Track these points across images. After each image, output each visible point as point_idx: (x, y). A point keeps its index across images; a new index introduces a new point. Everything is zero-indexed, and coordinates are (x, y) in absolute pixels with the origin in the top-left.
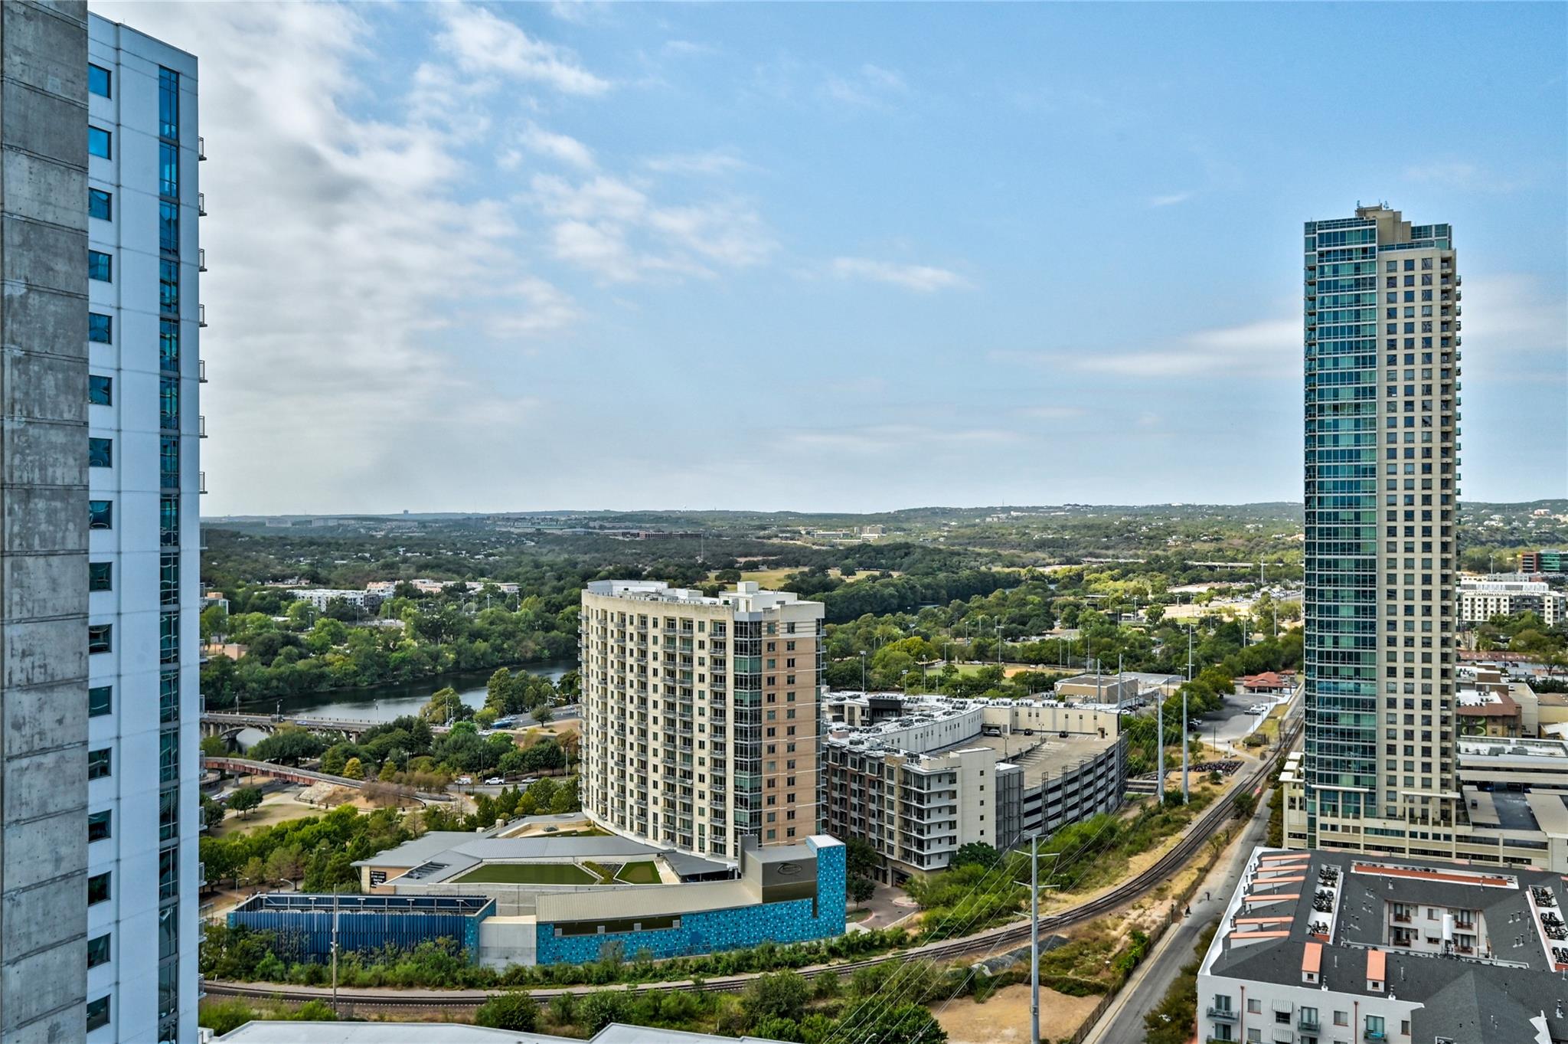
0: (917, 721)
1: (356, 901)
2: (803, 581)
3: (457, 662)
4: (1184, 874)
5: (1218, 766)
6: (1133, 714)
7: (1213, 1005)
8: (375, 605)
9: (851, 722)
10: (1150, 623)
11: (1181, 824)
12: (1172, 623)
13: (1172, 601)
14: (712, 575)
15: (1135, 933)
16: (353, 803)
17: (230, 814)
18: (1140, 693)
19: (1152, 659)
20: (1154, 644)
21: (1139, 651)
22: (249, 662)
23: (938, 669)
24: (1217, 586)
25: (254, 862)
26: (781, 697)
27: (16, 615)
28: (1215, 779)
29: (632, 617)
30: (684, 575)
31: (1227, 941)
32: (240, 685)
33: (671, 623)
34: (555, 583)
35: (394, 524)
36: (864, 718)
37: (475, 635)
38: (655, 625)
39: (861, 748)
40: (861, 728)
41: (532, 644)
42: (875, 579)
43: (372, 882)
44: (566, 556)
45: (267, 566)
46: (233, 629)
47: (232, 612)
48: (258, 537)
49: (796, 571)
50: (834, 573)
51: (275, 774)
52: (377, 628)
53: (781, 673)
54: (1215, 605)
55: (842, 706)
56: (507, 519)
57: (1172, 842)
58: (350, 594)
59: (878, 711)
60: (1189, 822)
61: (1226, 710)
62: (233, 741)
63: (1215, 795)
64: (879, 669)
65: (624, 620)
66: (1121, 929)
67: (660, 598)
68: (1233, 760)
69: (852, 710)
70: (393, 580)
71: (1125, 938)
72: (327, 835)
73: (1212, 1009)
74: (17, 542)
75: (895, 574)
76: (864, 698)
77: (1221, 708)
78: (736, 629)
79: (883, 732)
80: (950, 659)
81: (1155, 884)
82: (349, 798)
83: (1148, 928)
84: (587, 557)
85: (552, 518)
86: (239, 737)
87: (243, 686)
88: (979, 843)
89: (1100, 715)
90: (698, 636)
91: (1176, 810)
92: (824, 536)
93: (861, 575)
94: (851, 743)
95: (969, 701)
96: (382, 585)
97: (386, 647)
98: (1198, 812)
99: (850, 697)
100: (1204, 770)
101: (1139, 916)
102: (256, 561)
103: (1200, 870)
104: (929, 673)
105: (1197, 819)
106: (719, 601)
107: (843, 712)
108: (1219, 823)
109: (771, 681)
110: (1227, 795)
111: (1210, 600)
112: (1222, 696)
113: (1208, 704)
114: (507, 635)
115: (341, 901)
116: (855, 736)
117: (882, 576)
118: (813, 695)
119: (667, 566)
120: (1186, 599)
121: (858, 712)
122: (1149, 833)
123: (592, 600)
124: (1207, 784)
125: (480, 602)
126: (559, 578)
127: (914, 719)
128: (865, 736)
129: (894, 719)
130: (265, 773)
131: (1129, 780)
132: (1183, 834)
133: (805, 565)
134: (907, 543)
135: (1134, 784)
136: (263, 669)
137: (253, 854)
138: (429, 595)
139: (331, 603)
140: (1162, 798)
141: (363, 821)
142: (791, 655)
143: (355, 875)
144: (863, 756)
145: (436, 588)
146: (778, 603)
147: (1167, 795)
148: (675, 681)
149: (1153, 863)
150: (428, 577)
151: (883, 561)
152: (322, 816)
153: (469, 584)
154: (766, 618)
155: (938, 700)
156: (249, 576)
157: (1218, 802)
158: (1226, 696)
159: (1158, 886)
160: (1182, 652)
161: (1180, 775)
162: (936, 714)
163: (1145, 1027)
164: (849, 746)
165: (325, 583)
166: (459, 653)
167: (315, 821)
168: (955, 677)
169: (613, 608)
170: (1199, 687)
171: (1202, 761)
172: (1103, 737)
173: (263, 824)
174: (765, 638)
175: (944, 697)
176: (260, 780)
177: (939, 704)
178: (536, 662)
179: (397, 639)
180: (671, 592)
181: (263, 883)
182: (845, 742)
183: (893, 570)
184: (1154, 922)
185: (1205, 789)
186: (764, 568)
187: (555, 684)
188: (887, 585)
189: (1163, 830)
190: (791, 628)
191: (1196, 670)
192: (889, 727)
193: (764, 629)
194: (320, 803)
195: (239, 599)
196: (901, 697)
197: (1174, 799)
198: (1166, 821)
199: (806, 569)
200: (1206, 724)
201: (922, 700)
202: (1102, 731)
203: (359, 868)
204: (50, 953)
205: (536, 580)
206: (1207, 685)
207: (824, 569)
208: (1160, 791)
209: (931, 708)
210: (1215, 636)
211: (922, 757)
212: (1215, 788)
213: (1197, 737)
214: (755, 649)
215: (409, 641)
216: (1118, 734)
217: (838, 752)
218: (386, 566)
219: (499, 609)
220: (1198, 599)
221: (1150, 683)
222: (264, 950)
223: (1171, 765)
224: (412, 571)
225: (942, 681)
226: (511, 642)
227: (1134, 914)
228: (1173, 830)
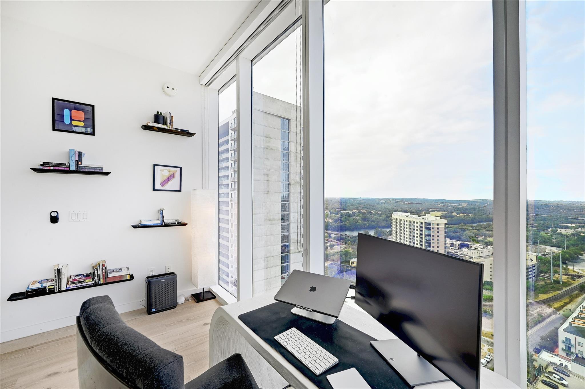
0: (473, 249)
1: (348, 266)
2: (445, 214)
3: (369, 226)
4: (559, 303)
5: (575, 276)
6: (544, 257)
7: (564, 340)
8: (354, 214)
9: (456, 247)
10: (552, 233)
11: (559, 289)
12: (560, 234)
13: (561, 228)
14: (423, 212)
15: (539, 314)
16: (349, 249)
17: (329, 248)
18: (547, 251)
19: (553, 243)
20: (553, 239)
21: (547, 240)
22: (333, 223)
23: (481, 238)
24: (579, 225)
25: (332, 257)
26: (436, 239)
27: (292, 212)
28: (573, 279)
29: (402, 220)
30: (417, 212)
31: (570, 324)
32: (331, 227)
33: (410, 222)
34: (389, 212)
35: (358, 199)
36: (459, 247)
37: (372, 221)
38: (407, 222)
39: (457, 254)
40: (458, 249)
41: (383, 224)
42: (465, 216)
43: (352, 264)
44: (391, 207)
45: (336, 206)
46: (330, 217)
47: (330, 214)
48: (335, 201)
49: (444, 213)
50: (454, 214)
51: (336, 242)
52: (354, 218)
53: (436, 234)
54: (577, 230)
55: (453, 244)
56: (379, 199)
57: (555, 293)
58: (350, 212)
59: (462, 246)
60: (562, 289)
61: (579, 260)
62: (330, 236)
63: (572, 284)
64: (465, 236)
65: (400, 220)
66: (534, 312)
67: (408, 216)
68: (581, 275)
69: (456, 245)
70: (358, 210)
71: (536, 315)
72: (344, 254)
73: (564, 341)
74: (293, 201)
75: (470, 215)
76: (459, 242)
77: (577, 260)
78: (425, 224)
79: (464, 251)
80: (485, 236)
81: (548, 303)
82: (349, 248)
83: (544, 314)
84: (395, 207)
85: (388, 199)
86: (331, 235)
87: (332, 227)
88: (490, 281)
89: (530, 255)
90: (416, 225)
91: (557, 285)
92: (452, 205)
93: (461, 215)
94: (455, 252)
95: (489, 247)
96: (355, 211)
97: (356, 222)
98: (565, 287)
99: (455, 242)
100: (569, 276)
101: (541, 310)
102: (334, 205)
103: (564, 303)
104: (479, 239)
105: (565, 289)
106: (421, 218)
107: (453, 245)
108: (573, 291)
109: (433, 236)
110: (577, 284)
111: (576, 229)
112: (578, 256)
113: (571, 257)
114: (379, 222)
115: (346, 266)
116: (456, 251)
117: (467, 215)
118: (444, 240)
119: (413, 210)
120: (566, 227)
121: (457, 245)
122: (547, 289)
123: (394, 216)
124: (569, 280)
125: (374, 215)
126: (390, 211)
127: (472, 249)
128: (458, 251)
129: (467, 248)
130: (335, 242)
131: (541, 274)
132: (559, 292)
133: (446, 211)
134: (474, 208)
135: (541, 275)
136: (335, 224)
137: (332, 255)
138: (364, 213)
139: (346, 213)
140: (552, 281)
141: (350, 253)
142: (438, 230)
143: (349, 262)
144: (457, 255)
145: (365, 212)
146: (435, 219)
147: (554, 280)
148: (411, 234)
149: (548, 297)
150: (364, 210)
151: (468, 212)
152: (343, 251)
153: (371, 211)
154: (432, 222)
155: (479, 245)
156: (333, 208)
157: (574, 285)
158: (579, 256)
159: (549, 304)
160: (563, 242)
161: (559, 276)
162: (479, 248)
163: (540, 339)
164: (454, 253)
165: (346, 210)
166: (369, 224)
167: (342, 251)
168: (486, 240)
169: (398, 218)
170: (568, 252)
171: (569, 273)
172: (531, 261)
173: (334, 250)
174: (432, 226)
175: (482, 245)
176: (334, 243)
177: (480, 246)
178: (384, 227)
179: (358, 221)
180: (411, 215)
181: (334, 261)
182: (453, 251)
183: (470, 214)
184: (546, 313)
185: (568, 281)
186: (436, 211)
187: (388, 232)
188: (467, 217)
189: (552, 289)
190: (438, 225)
191: (568, 248)
192: (465, 250)
193: (432, 224)
194: (343, 248)
195: (331, 212)
196: (469, 243)
197: (557, 282)
198: (553, 287)
199: (447, 212)
200: (570, 263)
201: (475, 245)
202: (531, 259)
203: (349, 261)
204: (297, 263)
205: (385, 211)
206: (572, 252)
207: (451, 213)
208: (551, 279)
209: (478, 247)
210: (576, 239)
211: (473, 258)
212: (573, 282)
213: (567, 266)
214: (430, 229)
215: (360, 221)
216: (537, 261)
217: (451, 254)
218: (356, 207)
219: (376, 216)
220: (571, 228)
221: (550, 249)
222: (333, 272)
223: (556, 272)
224: (361, 208)
225: (482, 241)
226: (379, 223)
227: (540, 309)
228: (556, 290)
